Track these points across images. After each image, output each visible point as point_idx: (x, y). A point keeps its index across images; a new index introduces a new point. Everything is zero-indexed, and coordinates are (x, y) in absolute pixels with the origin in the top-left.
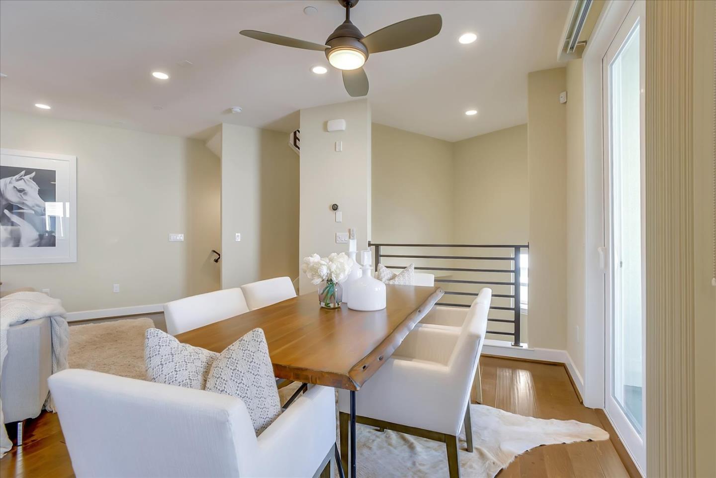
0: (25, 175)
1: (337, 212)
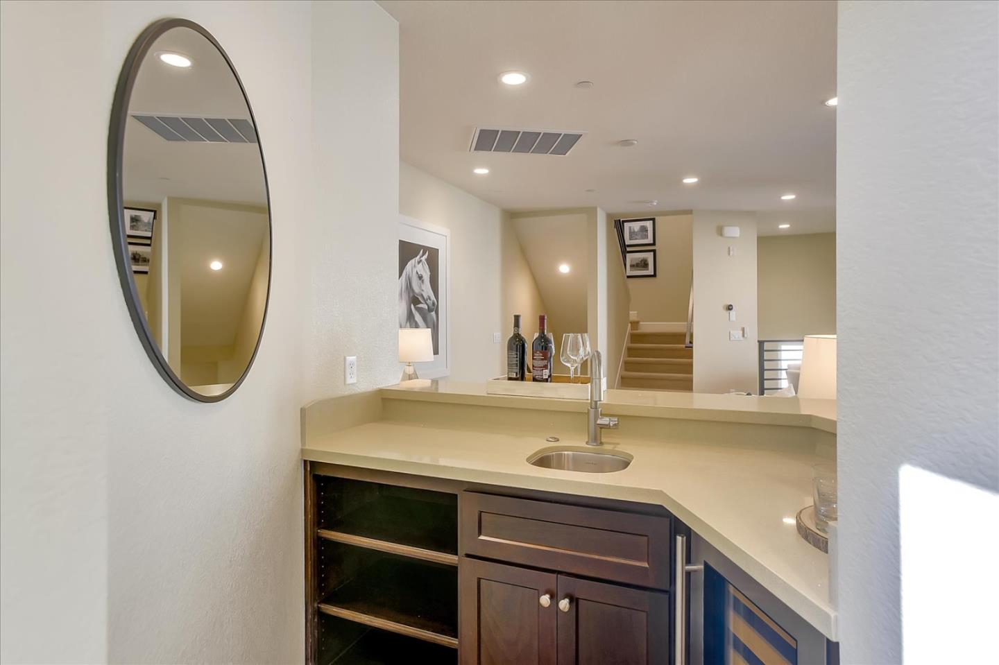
0: (423, 255)
1: (731, 312)
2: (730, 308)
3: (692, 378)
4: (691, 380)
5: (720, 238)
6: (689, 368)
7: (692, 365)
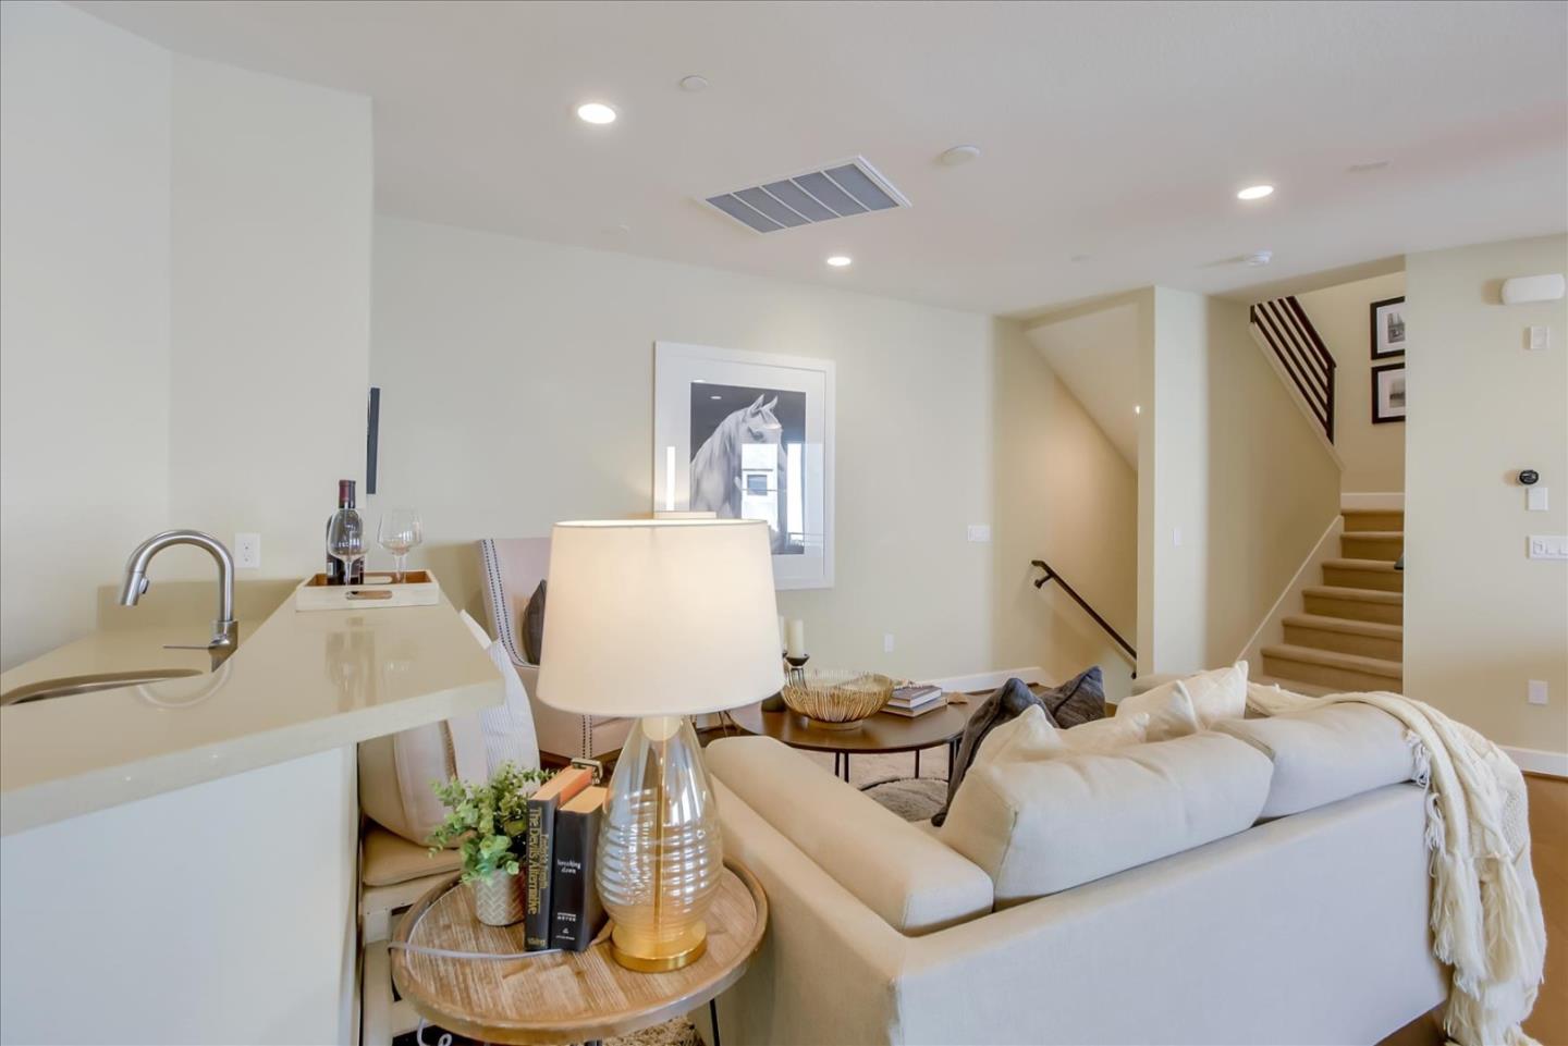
0: (764, 404)
1: (1533, 489)
2: (1528, 478)
3: (1401, 634)
4: (1398, 640)
5: (1496, 308)
6: (1394, 612)
7: (1401, 605)
